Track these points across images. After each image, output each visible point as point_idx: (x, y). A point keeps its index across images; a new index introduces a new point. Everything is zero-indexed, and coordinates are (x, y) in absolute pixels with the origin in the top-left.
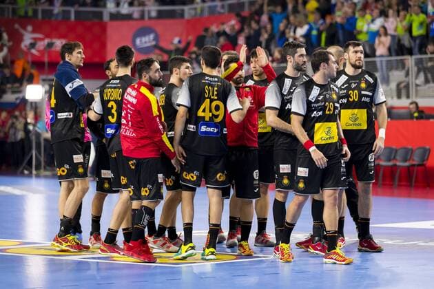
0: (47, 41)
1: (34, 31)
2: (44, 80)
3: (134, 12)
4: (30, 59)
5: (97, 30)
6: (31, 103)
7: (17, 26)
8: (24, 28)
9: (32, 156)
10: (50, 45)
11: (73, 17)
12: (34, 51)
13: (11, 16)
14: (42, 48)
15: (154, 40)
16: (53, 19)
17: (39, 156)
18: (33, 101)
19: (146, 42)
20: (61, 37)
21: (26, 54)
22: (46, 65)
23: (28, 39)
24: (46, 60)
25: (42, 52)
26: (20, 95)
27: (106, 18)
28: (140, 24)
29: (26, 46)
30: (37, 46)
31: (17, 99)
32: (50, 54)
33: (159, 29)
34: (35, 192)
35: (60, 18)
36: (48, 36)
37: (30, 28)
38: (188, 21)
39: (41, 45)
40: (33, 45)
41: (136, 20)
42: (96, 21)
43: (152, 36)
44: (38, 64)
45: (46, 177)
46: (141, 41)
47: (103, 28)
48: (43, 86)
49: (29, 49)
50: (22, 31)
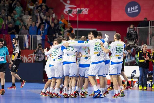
0: (78, 9)
4: (68, 19)
5: (106, 3)
10: (80, 11)
14: (75, 13)
21: (66, 16)
24: (77, 19)
29: (66, 12)
36: (78, 6)
39: (75, 11)
46: (130, 9)
49: (68, 13)
50: (64, 3)
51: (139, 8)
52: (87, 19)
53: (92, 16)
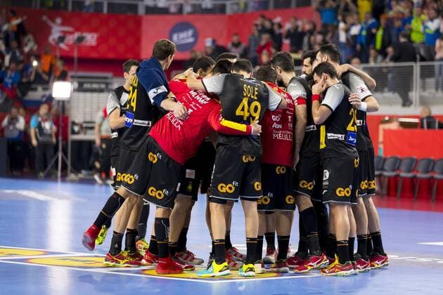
0: (77, 35)
1: (63, 24)
2: (73, 77)
3: (170, 5)
4: (58, 53)
5: (131, 24)
6: (59, 101)
7: (45, 18)
8: (53, 20)
9: (57, 159)
10: (80, 39)
11: (105, 10)
12: (62, 45)
13: (38, 7)
14: (71, 42)
15: (192, 36)
16: (84, 11)
17: (66, 160)
18: (61, 99)
19: (183, 39)
20: (92, 30)
21: (54, 48)
22: (76, 61)
23: (56, 32)
24: (76, 54)
25: (71, 47)
26: (47, 93)
27: (141, 11)
28: (177, 19)
29: (54, 40)
30: (66, 41)
31: (43, 96)
32: (80, 49)
33: (198, 25)
34: (61, 198)
35: (92, 10)
36: (77, 29)
37: (59, 21)
38: (230, 17)
39: (71, 39)
40: (62, 39)
41: (174, 14)
42: (130, 14)
43: (190, 32)
44: (67, 60)
45: (73, 182)
46: (178, 37)
47: (138, 22)
48: (72, 83)
49: (57, 43)
50: (50, 23)
51: (195, 35)
52: (94, 55)
53: (103, 48)
